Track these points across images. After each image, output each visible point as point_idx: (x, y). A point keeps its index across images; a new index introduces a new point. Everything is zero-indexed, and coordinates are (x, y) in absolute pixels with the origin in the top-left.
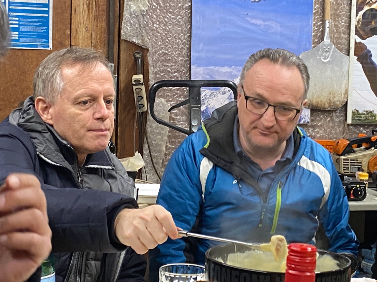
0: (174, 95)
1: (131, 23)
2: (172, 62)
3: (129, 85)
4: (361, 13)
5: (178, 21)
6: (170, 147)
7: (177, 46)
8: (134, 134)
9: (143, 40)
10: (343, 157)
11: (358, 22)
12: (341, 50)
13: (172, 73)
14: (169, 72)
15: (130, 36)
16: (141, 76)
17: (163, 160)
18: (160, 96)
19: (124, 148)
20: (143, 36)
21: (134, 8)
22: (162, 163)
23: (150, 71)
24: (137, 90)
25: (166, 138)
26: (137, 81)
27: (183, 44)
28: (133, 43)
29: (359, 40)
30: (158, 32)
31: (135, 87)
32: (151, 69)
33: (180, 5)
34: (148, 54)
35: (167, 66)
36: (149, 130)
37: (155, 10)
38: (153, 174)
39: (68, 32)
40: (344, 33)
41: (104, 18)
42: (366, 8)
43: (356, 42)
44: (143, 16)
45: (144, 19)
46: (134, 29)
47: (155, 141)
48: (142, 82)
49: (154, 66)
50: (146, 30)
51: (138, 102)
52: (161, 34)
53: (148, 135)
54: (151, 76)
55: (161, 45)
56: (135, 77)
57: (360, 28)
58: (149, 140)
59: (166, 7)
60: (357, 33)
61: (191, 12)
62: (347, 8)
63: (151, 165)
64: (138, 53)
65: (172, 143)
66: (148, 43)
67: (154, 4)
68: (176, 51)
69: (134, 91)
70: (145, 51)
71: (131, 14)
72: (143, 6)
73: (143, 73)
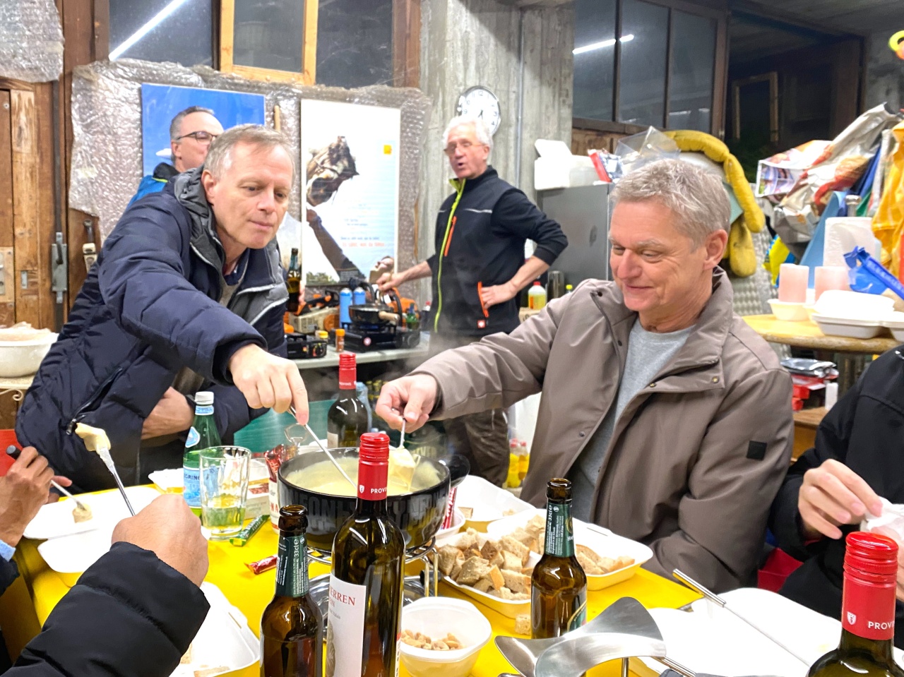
1: (79, 192)
3: (80, 255)
4: (311, 181)
9: (93, 208)
10: (300, 317)
11: (308, 190)
12: (293, 216)
15: (79, 204)
16: (91, 246)
20: (92, 204)
21: (81, 175)
24: (90, 260)
26: (89, 252)
28: (82, 212)
29: (310, 207)
30: (109, 200)
34: (99, 223)
37: (104, 178)
39: (10, 201)
40: (296, 200)
41: (50, 186)
42: (315, 177)
43: (308, 211)
44: (92, 183)
45: (93, 187)
46: (82, 197)
48: (94, 250)
50: (95, 198)
52: (112, 202)
56: (86, 246)
57: (310, 195)
59: (117, 174)
64: (88, 221)
66: (99, 211)
67: (103, 171)
69: (86, 261)
70: (96, 220)
71: (78, 182)
72: (91, 173)
73: (94, 242)
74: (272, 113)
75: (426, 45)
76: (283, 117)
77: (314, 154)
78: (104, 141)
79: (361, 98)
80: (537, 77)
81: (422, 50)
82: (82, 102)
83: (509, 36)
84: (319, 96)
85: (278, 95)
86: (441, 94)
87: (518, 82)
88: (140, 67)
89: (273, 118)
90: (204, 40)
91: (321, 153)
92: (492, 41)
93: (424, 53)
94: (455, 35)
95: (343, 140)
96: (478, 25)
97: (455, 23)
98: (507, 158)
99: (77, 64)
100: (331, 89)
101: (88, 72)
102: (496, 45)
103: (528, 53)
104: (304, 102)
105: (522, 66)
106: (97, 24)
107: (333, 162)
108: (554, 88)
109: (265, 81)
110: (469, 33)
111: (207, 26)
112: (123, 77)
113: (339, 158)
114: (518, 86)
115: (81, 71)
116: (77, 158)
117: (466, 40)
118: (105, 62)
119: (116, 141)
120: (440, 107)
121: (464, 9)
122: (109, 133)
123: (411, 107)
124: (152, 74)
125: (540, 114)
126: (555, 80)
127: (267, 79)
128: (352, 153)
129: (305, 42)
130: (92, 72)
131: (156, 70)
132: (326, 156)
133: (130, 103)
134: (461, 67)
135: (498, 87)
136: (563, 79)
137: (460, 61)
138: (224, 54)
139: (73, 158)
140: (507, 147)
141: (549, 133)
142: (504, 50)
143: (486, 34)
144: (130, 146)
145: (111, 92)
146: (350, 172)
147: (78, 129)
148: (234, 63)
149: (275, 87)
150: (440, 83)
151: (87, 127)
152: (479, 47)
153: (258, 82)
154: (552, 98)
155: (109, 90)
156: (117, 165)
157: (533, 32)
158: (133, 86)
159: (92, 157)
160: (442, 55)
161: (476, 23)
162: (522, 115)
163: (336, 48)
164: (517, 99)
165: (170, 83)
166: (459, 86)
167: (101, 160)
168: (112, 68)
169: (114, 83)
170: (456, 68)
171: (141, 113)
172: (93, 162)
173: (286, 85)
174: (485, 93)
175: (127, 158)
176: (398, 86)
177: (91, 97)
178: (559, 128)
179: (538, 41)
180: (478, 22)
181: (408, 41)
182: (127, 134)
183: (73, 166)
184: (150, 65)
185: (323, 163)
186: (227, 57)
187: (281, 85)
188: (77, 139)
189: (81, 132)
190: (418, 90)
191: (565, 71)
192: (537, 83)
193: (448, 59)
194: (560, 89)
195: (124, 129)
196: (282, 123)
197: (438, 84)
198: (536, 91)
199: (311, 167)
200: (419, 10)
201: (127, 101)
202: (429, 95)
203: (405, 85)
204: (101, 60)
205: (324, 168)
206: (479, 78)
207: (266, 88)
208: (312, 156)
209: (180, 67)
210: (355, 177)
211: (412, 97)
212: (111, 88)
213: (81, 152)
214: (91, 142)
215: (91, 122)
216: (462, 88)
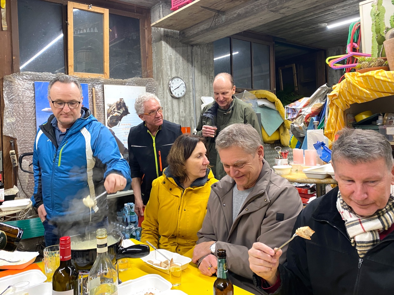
0: (30, 158)
1: (7, 128)
2: (29, 143)
3: (8, 155)
4: (109, 118)
5: (30, 125)
6: (30, 181)
7: (30, 136)
8: (12, 177)
9: (14, 135)
11: (108, 121)
13: (29, 148)
14: (27, 148)
15: (7, 133)
16: (14, 151)
17: (27, 186)
18: (24, 159)
19: (7, 183)
20: (13, 133)
21: (8, 121)
22: (27, 188)
23: (18, 148)
24: (12, 157)
25: (28, 177)
26: (12, 154)
27: (33, 135)
28: (9, 137)
29: (109, 128)
30: (21, 131)
31: (11, 156)
32: (19, 147)
33: (30, 119)
34: (17, 141)
35: (26, 145)
36: (19, 174)
37: (19, 122)
38: (23, 193)
42: (111, 115)
44: (13, 124)
45: (13, 126)
46: (9, 130)
47: (22, 178)
48: (14, 153)
49: (20, 146)
50: (15, 130)
51: (13, 162)
52: (22, 131)
53: (19, 176)
54: (19, 150)
55: (22, 136)
56: (11, 151)
57: (109, 123)
58: (20, 179)
59: (24, 120)
60: (108, 125)
61: (36, 121)
62: (103, 116)
63: (21, 189)
64: (12, 141)
65: (31, 178)
66: (16, 136)
67: (18, 119)
68: (30, 139)
69: (11, 158)
70: (15, 140)
71: (7, 124)
72: (13, 120)
73: (15, 150)
74: (91, 91)
75: (155, 61)
76: (96, 92)
77: (110, 107)
78: (18, 106)
79: (129, 83)
80: (200, 72)
81: (153, 63)
82: (8, 90)
83: (188, 57)
84: (111, 83)
85: (94, 83)
86: (162, 80)
87: (192, 74)
88: (34, 75)
89: (92, 92)
90: (61, 62)
91: (113, 105)
92: (181, 59)
93: (154, 64)
94: (166, 57)
95: (122, 100)
96: (175, 53)
97: (166, 52)
98: (190, 104)
99: (5, 75)
100: (116, 80)
101: (11, 78)
102: (183, 60)
103: (196, 62)
104: (105, 86)
105: (193, 68)
106: (14, 58)
107: (119, 109)
108: (207, 76)
109: (88, 78)
110: (172, 56)
111: (62, 57)
112: (26, 79)
113: (121, 108)
114: (192, 76)
115: (7, 78)
116: (6, 114)
117: (170, 58)
118: (18, 73)
119: (24, 106)
120: (162, 86)
121: (169, 46)
122: (20, 103)
123: (150, 85)
124: (39, 77)
125: (202, 86)
126: (207, 73)
127: (88, 77)
128: (126, 105)
129: (104, 62)
130: (12, 78)
131: (41, 76)
132: (115, 107)
133: (29, 90)
134: (169, 69)
135: (185, 77)
136: (210, 72)
137: (169, 67)
138: (69, 68)
139: (4, 114)
140: (190, 100)
141: (206, 93)
142: (186, 62)
143: (178, 56)
144: (30, 107)
145: (21, 85)
146: (126, 112)
147: (6, 102)
148: (74, 71)
149: (92, 80)
150: (161, 76)
151: (11, 101)
152: (176, 61)
153: (85, 78)
154: (206, 80)
155: (20, 85)
156: (24, 116)
157: (197, 54)
158: (30, 83)
159: (13, 113)
160: (161, 65)
161: (174, 52)
162: (195, 87)
163: (118, 63)
164: (192, 81)
165: (47, 80)
166: (169, 77)
167: (16, 114)
168: (21, 76)
169: (23, 82)
170: (167, 70)
171: (34, 93)
172: (13, 115)
173: (97, 79)
174: (179, 79)
175: (28, 113)
176: (144, 78)
177: (12, 88)
178: (210, 91)
179: (199, 58)
180: (175, 51)
181: (147, 59)
182: (28, 103)
183: (4, 118)
184: (38, 73)
185: (114, 110)
186: (71, 69)
187: (95, 79)
188: (6, 106)
189: (8, 103)
190: (152, 79)
191: (211, 69)
192: (200, 74)
193: (164, 66)
194: (209, 76)
195: (27, 101)
196: (96, 95)
197: (160, 76)
198: (200, 77)
199: (109, 111)
200: (151, 47)
201: (28, 89)
202: (157, 81)
203: (147, 77)
204: (16, 72)
205: (115, 112)
206: (177, 74)
207: (88, 81)
208: (109, 107)
209: (51, 74)
210: (128, 115)
211: (150, 82)
212: (21, 84)
213: (8, 111)
214: (12, 107)
215: (12, 98)
216: (170, 78)
